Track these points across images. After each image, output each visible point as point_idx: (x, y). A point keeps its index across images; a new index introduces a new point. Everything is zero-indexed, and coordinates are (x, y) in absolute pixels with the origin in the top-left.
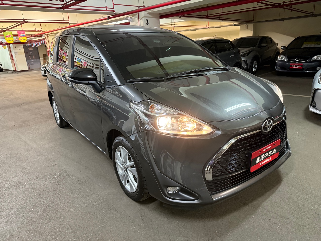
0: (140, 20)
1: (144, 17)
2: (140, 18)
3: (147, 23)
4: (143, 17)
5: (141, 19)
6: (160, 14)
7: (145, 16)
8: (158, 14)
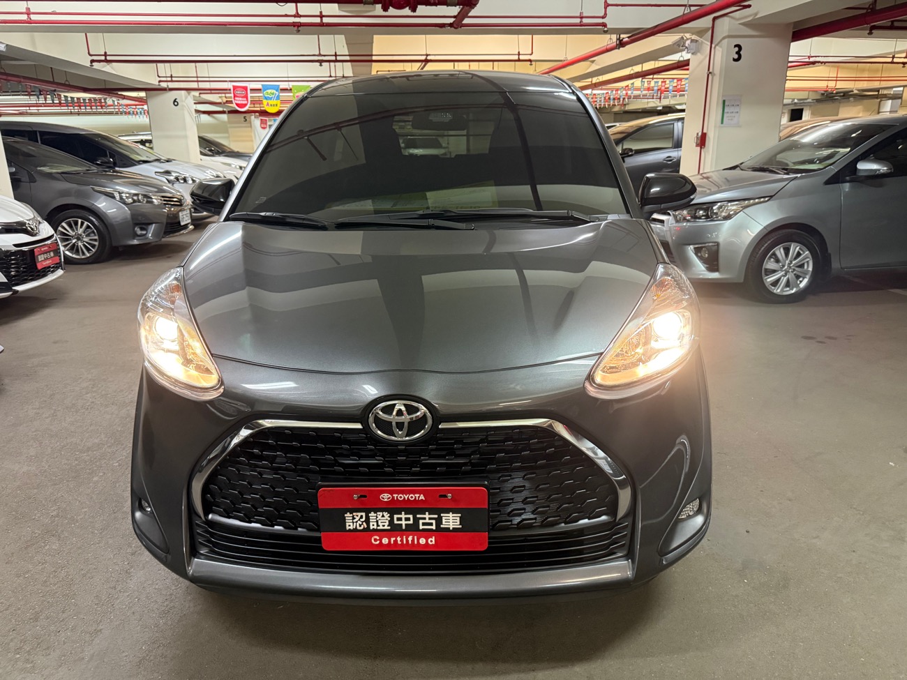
0: (715, 48)
1: (729, 37)
2: (716, 40)
3: (736, 57)
4: (724, 38)
5: (717, 45)
6: (796, 24)
7: (731, 34)
8: (788, 25)
